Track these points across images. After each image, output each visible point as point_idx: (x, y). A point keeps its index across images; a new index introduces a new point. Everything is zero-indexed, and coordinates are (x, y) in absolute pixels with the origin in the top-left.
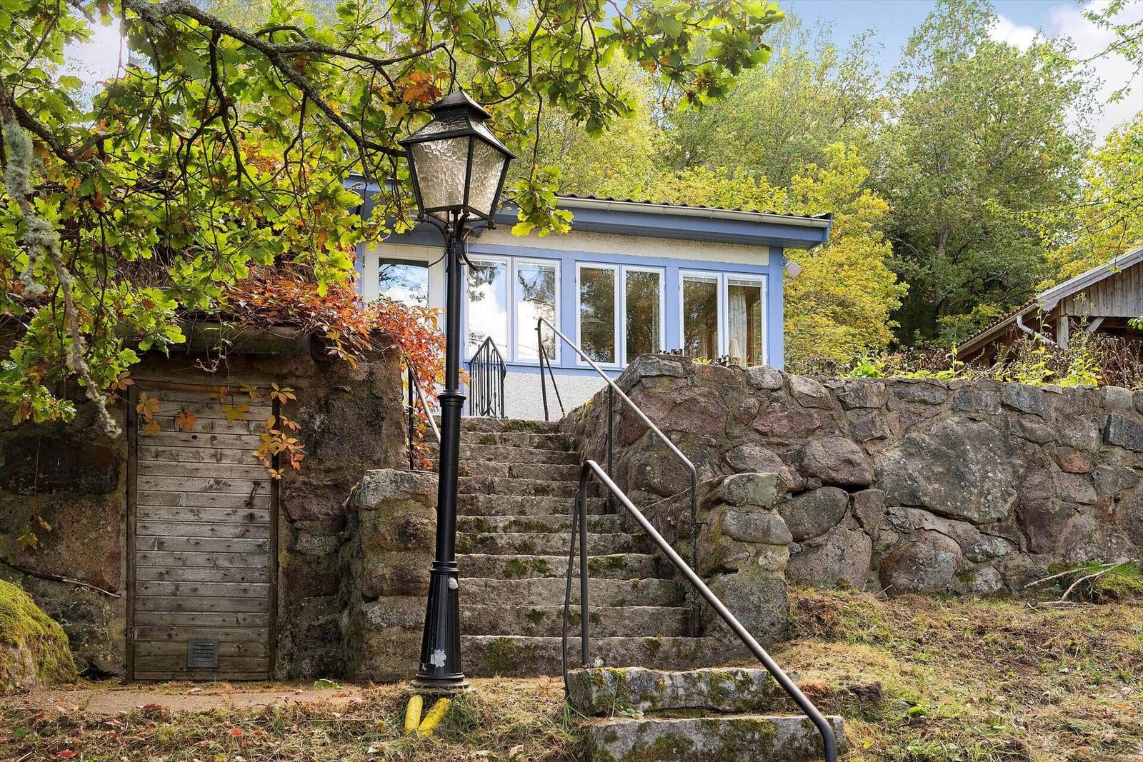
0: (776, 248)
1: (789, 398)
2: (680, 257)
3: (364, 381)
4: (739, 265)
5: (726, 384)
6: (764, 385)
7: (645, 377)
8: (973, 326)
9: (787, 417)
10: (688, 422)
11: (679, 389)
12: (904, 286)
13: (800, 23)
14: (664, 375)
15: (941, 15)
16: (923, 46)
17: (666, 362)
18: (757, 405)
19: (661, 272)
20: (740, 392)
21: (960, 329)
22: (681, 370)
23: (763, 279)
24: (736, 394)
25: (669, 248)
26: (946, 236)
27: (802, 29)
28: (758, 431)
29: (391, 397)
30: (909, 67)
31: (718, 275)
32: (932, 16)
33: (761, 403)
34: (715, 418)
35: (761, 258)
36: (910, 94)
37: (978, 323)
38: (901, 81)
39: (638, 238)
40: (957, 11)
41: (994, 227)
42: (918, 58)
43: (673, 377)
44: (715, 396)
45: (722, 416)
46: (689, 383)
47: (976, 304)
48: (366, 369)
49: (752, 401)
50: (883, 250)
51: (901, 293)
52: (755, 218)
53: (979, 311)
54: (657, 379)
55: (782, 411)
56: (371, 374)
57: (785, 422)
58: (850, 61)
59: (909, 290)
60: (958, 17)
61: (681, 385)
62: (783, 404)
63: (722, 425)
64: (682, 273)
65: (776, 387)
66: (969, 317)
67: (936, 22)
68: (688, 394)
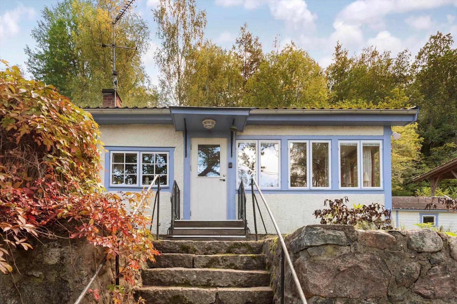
0: (387, 126)
1: (450, 260)
2: (338, 134)
3: (56, 264)
4: (368, 136)
5: (387, 250)
6: (425, 249)
7: (311, 246)
8: (444, 151)
9: (448, 279)
10: (352, 288)
11: (343, 257)
12: (422, 139)
13: (378, 54)
14: (327, 244)
15: (431, 43)
16: (424, 55)
17: (331, 232)
18: (419, 269)
19: (329, 142)
20: (402, 257)
21: (439, 152)
22: (344, 239)
23: (380, 142)
24: (397, 259)
25: (333, 130)
26: (432, 120)
27: (379, 56)
28: (420, 294)
29: (77, 279)
30: (418, 63)
31: (358, 142)
32: (428, 44)
33: (422, 267)
34: (377, 283)
35: (380, 132)
36: (419, 72)
37: (446, 150)
38: (415, 68)
39: (318, 127)
40: (437, 41)
41: (453, 115)
42: (422, 59)
43: (337, 246)
44: (377, 262)
45: (385, 281)
46: (352, 250)
47: (444, 143)
48: (58, 254)
49: (415, 265)
50: (414, 126)
51: (420, 141)
52: (378, 112)
53: (446, 145)
54: (322, 248)
55: (443, 275)
56: (62, 258)
57: (446, 284)
58: (398, 62)
59: (424, 140)
60: (438, 43)
61: (345, 251)
62: (445, 268)
63: (384, 289)
64: (340, 142)
65: (436, 250)
66: (443, 148)
67: (429, 45)
68: (351, 262)
